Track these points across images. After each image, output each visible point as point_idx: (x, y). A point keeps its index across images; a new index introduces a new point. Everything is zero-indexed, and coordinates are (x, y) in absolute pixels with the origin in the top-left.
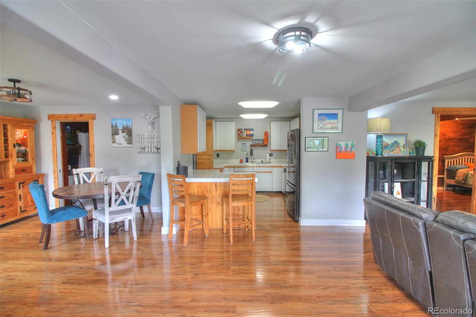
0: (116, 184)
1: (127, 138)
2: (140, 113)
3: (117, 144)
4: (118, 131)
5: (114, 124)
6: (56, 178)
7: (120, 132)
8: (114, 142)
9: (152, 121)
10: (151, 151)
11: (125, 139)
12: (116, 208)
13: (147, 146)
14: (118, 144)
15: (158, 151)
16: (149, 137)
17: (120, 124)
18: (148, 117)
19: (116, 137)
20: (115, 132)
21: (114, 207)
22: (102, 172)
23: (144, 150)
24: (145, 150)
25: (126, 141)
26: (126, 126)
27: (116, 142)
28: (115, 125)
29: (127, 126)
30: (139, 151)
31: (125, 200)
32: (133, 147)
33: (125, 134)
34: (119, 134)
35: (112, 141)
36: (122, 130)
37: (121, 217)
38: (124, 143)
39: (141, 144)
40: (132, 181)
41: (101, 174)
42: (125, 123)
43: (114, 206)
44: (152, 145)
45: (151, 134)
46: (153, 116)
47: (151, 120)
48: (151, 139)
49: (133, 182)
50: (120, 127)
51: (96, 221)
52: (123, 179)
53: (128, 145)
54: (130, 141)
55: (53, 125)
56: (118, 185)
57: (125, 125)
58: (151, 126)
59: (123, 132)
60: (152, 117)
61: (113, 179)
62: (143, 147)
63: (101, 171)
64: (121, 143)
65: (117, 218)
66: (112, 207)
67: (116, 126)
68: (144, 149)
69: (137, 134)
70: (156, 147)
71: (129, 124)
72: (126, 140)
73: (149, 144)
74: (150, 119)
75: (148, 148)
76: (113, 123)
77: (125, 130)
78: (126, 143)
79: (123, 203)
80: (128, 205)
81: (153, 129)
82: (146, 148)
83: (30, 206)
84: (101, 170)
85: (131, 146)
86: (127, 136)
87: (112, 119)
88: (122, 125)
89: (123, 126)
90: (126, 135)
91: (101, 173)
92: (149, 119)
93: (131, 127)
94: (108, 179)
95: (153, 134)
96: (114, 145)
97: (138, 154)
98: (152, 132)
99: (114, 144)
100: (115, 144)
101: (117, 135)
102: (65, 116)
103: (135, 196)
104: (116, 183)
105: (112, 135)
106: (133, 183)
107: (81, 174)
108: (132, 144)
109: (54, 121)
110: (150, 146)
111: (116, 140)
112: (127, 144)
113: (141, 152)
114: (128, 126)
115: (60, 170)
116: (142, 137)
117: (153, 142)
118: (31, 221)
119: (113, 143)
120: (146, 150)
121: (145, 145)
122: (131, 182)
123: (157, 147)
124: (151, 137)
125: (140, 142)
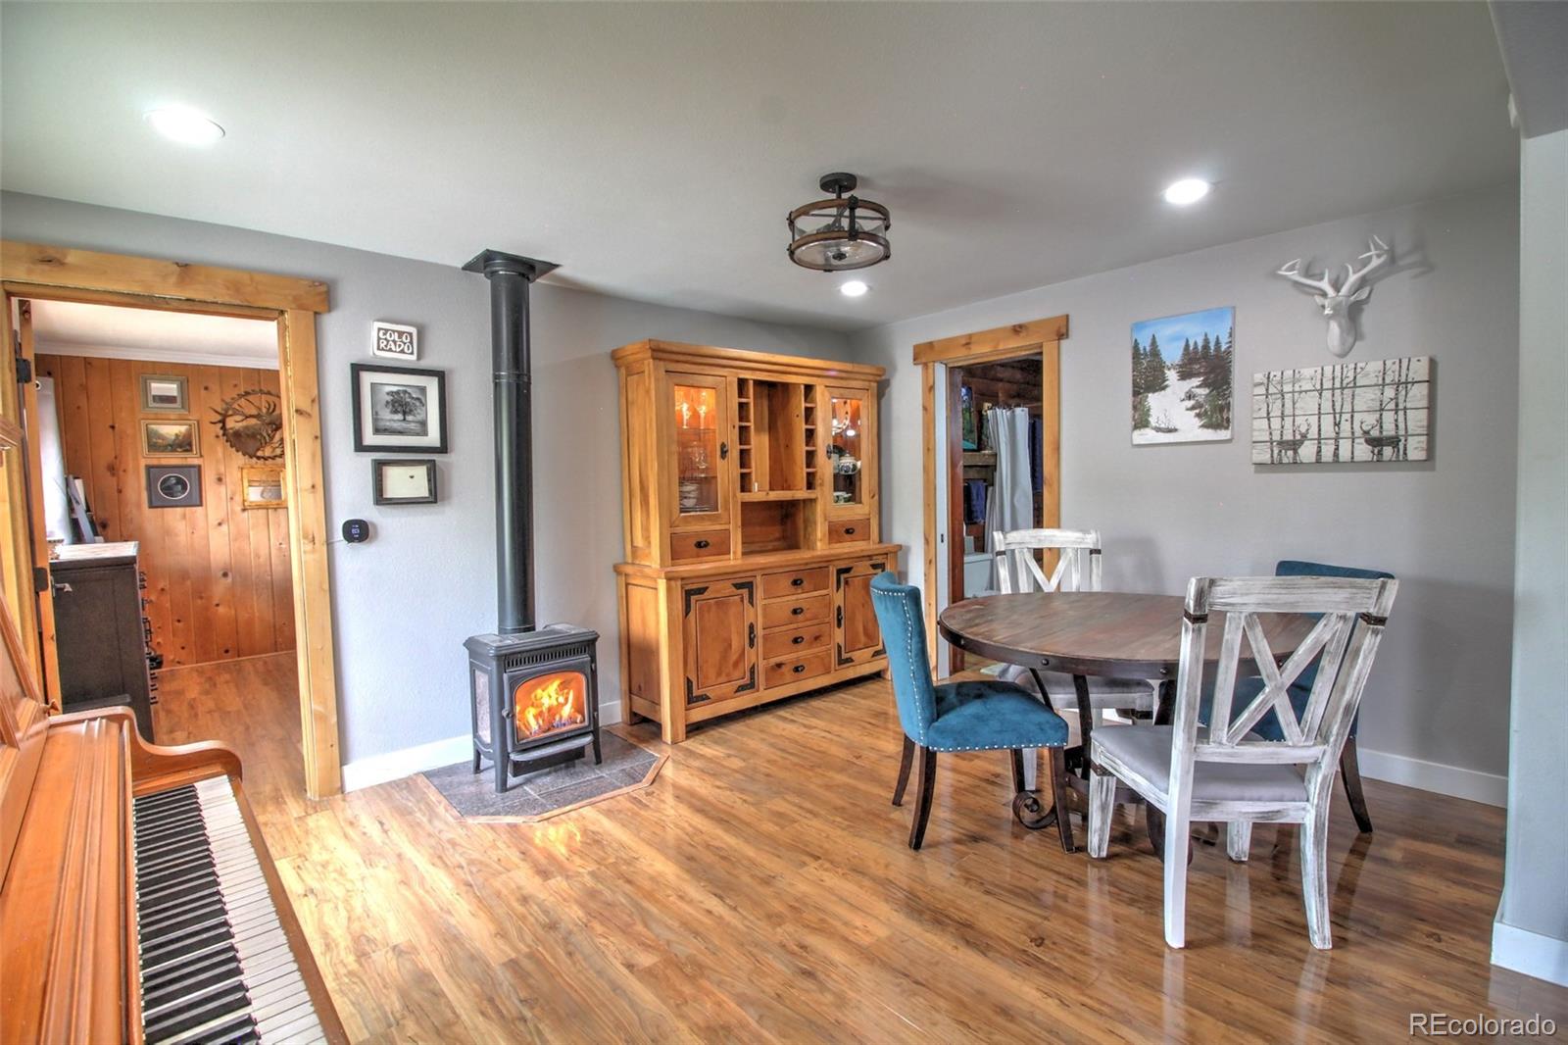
0: (1250, 624)
1: (1201, 399)
2: (1284, 268)
3: (1153, 431)
4: (1164, 373)
5: (1145, 344)
6: (930, 562)
7: (1172, 376)
8: (1141, 422)
9: (1352, 298)
10: (1336, 454)
11: (1193, 408)
12: (1230, 750)
13: (1313, 433)
14: (1158, 430)
15: (1380, 453)
16: (1327, 384)
17: (1175, 338)
18: (1325, 285)
19: (1153, 400)
20: (1148, 377)
21: (1220, 743)
22: (1098, 552)
23: (1295, 452)
24: (1300, 451)
25: (1198, 415)
26: (1200, 348)
27: (1153, 420)
28: (1148, 349)
29: (1206, 346)
30: (1266, 458)
31: (1286, 716)
32: (1229, 441)
33: (1196, 381)
34: (1164, 388)
35: (1134, 420)
36: (1181, 366)
37: (1251, 799)
38: (1190, 427)
39: (1276, 423)
40: (1341, 612)
41: (1091, 561)
42: (1195, 334)
43: (1224, 741)
44: (1345, 426)
45: (1338, 368)
46: (1354, 273)
47: (1344, 290)
48: (1338, 392)
49: (1343, 618)
50: (1172, 354)
51: (1105, 778)
52: (1291, 598)
53: (1210, 434)
54: (1216, 414)
55: (927, 377)
56: (1259, 630)
57: (1196, 343)
58: (1340, 326)
59: (1185, 375)
60: (1353, 278)
61: (1233, 594)
62: (1288, 436)
63: (1092, 547)
64: (1171, 427)
65: (1231, 803)
66: (1212, 744)
67: (1155, 352)
68: (1294, 445)
69: (1259, 377)
70: (1366, 433)
71: (1219, 332)
72: (1197, 411)
73: (1327, 422)
74: (1337, 290)
75: (1319, 439)
76: (1138, 341)
77: (1197, 367)
78: (1198, 422)
79: (1268, 729)
80: (1294, 746)
81: (1350, 340)
82: (1306, 443)
83: (861, 646)
84: (1090, 540)
85: (1223, 434)
86: (1205, 391)
87: (1138, 326)
88: (1183, 344)
89: (1187, 345)
90: (1197, 387)
91: (1093, 555)
92: (1331, 292)
93: (1224, 347)
94: (1210, 592)
95: (1352, 366)
96: (1146, 436)
97: (1256, 472)
98: (1343, 355)
99: (1143, 431)
100: (1147, 431)
101: (1155, 391)
102: (964, 342)
103: (1344, 704)
104: (1251, 615)
105: (1136, 394)
106: (1340, 625)
107: (1021, 552)
108: (1227, 428)
109: (930, 365)
110: (1328, 429)
111: (1152, 412)
112: (1203, 426)
113: (1274, 466)
114: (1212, 346)
115: (942, 536)
116: (1287, 388)
117: (1347, 408)
118: (864, 698)
119: (1136, 427)
120: (1307, 452)
121: (1303, 430)
122: (1334, 618)
123: (1375, 433)
124: (1337, 385)
125: (1276, 412)
